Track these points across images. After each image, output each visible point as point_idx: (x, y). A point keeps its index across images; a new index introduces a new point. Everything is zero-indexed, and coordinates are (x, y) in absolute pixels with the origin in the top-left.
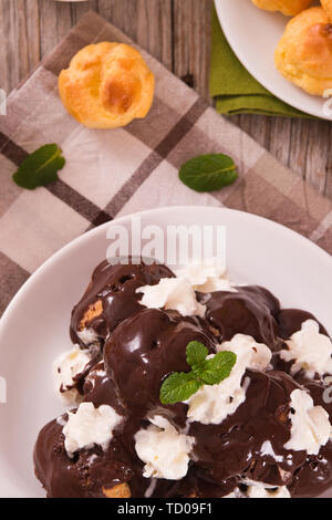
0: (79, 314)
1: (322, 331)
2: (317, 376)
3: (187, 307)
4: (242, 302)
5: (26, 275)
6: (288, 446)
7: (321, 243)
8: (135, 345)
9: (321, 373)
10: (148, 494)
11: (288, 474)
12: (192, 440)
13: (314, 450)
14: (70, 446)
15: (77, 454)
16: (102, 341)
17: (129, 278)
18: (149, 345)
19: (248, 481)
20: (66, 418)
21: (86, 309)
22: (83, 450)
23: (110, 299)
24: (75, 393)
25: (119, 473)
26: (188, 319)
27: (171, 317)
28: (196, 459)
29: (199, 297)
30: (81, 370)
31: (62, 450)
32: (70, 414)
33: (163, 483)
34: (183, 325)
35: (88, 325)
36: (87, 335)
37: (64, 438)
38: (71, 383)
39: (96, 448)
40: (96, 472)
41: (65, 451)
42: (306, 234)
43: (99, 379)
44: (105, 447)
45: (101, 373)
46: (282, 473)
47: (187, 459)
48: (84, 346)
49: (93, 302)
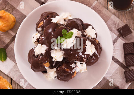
0: (38, 24)
1: (93, 28)
2: (92, 38)
3: (62, 22)
4: (75, 21)
5: (26, 16)
6: (85, 53)
7: (93, 8)
8: (50, 31)
9: (93, 38)
10: (54, 65)
11: (85, 60)
12: (64, 52)
13: (91, 54)
14: (36, 54)
15: (37, 56)
16: (43, 30)
17: (49, 16)
18: (54, 30)
19: (76, 61)
20: (35, 48)
21: (39, 23)
22: (39, 55)
23: (45, 21)
24: (37, 43)
25: (47, 60)
26: (62, 25)
27: (59, 25)
28: (65, 57)
29: (65, 20)
30: (38, 37)
31: (34, 55)
32: (36, 47)
33: (57, 62)
34: (61, 26)
35: (40, 27)
36: (40, 29)
37: (34, 52)
38: (36, 40)
39: (42, 54)
40: (42, 60)
41: (35, 55)
42: (89, 7)
43: (42, 39)
44: (44, 54)
45: (43, 38)
46: (84, 59)
47: (63, 57)
48: (39, 32)
49: (41, 22)
